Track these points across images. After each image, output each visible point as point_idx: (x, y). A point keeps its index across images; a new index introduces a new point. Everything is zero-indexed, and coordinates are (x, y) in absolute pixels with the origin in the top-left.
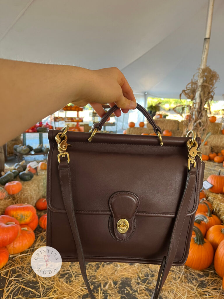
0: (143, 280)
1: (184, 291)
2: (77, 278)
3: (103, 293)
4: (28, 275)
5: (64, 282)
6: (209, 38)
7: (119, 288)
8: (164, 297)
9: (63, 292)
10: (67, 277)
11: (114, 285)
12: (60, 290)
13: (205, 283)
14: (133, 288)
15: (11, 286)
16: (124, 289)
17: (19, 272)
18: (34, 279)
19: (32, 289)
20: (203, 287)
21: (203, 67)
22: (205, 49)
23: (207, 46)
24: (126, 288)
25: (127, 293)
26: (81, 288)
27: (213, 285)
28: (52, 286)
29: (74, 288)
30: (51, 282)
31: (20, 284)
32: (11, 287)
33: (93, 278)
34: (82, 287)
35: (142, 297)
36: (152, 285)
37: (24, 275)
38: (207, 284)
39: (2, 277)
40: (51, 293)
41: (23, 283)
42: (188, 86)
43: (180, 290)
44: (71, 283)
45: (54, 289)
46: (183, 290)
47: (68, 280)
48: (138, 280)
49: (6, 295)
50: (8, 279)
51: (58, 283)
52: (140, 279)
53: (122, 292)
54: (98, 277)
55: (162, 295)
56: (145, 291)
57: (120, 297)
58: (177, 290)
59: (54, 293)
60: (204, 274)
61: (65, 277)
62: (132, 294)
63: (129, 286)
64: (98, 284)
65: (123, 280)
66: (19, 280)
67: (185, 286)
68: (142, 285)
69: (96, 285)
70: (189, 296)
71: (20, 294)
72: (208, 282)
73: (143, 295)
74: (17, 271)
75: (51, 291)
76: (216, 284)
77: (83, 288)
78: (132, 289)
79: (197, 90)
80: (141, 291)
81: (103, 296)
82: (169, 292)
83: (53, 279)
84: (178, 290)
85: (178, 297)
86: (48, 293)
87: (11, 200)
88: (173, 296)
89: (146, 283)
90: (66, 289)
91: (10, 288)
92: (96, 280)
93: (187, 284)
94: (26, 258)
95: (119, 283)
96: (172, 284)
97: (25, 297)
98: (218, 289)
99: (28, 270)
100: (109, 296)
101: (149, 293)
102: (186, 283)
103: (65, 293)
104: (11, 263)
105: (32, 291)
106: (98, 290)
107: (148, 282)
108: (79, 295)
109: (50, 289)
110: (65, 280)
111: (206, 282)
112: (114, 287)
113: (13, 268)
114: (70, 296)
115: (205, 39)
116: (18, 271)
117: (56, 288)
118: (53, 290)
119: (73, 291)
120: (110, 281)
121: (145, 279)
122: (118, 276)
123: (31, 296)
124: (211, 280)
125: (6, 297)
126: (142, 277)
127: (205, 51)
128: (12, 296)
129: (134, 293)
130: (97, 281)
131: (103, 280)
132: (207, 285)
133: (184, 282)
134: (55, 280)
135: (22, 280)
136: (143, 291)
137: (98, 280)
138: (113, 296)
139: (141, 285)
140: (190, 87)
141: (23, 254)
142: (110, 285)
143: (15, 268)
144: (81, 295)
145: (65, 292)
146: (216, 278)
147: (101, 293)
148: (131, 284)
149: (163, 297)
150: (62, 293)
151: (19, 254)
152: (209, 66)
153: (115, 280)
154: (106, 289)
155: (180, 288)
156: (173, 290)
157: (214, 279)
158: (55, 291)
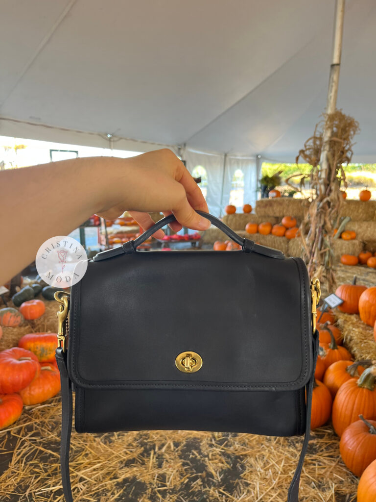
0: (219, 441)
1: (281, 458)
2: (120, 437)
3: (157, 458)
4: (50, 433)
5: (101, 443)
6: (338, 65)
7: (181, 451)
8: (248, 466)
9: (98, 455)
10: (106, 436)
11: (175, 448)
12: (94, 453)
13: (316, 448)
14: (202, 452)
15: (24, 448)
16: (189, 453)
17: (36, 429)
18: (58, 439)
19: (54, 452)
20: (311, 454)
21: (330, 111)
22: (333, 82)
23: (335, 77)
24: (193, 451)
25: (192, 458)
26: (125, 450)
27: (327, 451)
28: (83, 447)
29: (114, 450)
30: (82, 442)
31: (37, 445)
32: (24, 450)
33: (144, 437)
34: (127, 449)
35: (215, 465)
36: (232, 448)
37: (44, 433)
38: (319, 449)
39: (13, 436)
40: (81, 457)
41: (42, 444)
42: (308, 144)
43: (274, 456)
44: (111, 443)
45: (86, 451)
46: (280, 456)
47: (107, 440)
48: (211, 441)
49: (16, 460)
50: (21, 439)
51: (92, 444)
52: (215, 440)
53: (185, 457)
54: (152, 437)
55: (245, 462)
56: (220, 455)
57: (181, 463)
58: (269, 456)
59: (85, 457)
60: (316, 435)
61: (103, 436)
62: (199, 460)
63: (198, 449)
64: (151, 446)
65: (188, 440)
66: (35, 440)
67: (283, 451)
68: (217, 447)
69: (148, 446)
70: (288, 464)
71: (35, 459)
72: (320, 447)
73: (217, 461)
74: (34, 427)
75: (81, 455)
76: (333, 450)
77: (129, 451)
78: (200, 453)
79: (322, 149)
80: (215, 456)
81: (156, 461)
82: (256, 459)
83: (85, 439)
84: (271, 456)
85: (270, 465)
86: (76, 457)
87: (29, 328)
88: (262, 464)
89: (223, 445)
90: (102, 451)
91: (22, 451)
92: (149, 440)
93: (287, 448)
94: (49, 410)
95: (182, 445)
96: (263, 448)
97: (43, 462)
98: (336, 457)
99: (50, 427)
100: (164, 462)
101: (225, 459)
102: (285, 447)
103: (101, 458)
104: (27, 417)
105: (53, 455)
106: (150, 454)
107: (227, 444)
108: (122, 459)
109: (80, 452)
110: (103, 440)
111: (318, 446)
112: (174, 450)
113: (29, 423)
114: (108, 461)
115: (333, 66)
116: (36, 427)
117: (89, 451)
118: (84, 453)
119: (113, 454)
120: (169, 442)
121: (222, 439)
122: (182, 435)
123: (51, 461)
124: (326, 443)
125: (16, 461)
126: (218, 437)
127: (332, 86)
128: (24, 461)
129: (203, 459)
130: (150, 442)
131: (160, 441)
132: (319, 451)
133: (283, 445)
134: (88, 439)
135: (41, 440)
136: (218, 456)
137: (151, 440)
138: (170, 461)
139: (214, 448)
140: (312, 144)
141: (44, 404)
142: (169, 447)
143: (33, 424)
144: (124, 460)
145: (101, 456)
146: (334, 441)
147: (153, 458)
148: (200, 445)
149: (246, 465)
150: (96, 457)
151: (39, 404)
152: (341, 109)
153: (176, 441)
154: (162, 452)
155: (275, 454)
156: (264, 456)
157: (331, 442)
158: (86, 455)
